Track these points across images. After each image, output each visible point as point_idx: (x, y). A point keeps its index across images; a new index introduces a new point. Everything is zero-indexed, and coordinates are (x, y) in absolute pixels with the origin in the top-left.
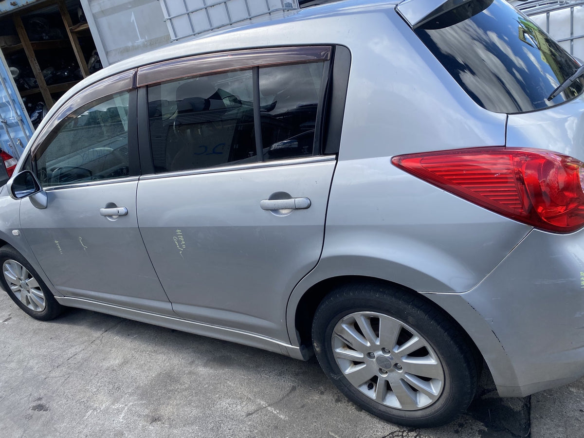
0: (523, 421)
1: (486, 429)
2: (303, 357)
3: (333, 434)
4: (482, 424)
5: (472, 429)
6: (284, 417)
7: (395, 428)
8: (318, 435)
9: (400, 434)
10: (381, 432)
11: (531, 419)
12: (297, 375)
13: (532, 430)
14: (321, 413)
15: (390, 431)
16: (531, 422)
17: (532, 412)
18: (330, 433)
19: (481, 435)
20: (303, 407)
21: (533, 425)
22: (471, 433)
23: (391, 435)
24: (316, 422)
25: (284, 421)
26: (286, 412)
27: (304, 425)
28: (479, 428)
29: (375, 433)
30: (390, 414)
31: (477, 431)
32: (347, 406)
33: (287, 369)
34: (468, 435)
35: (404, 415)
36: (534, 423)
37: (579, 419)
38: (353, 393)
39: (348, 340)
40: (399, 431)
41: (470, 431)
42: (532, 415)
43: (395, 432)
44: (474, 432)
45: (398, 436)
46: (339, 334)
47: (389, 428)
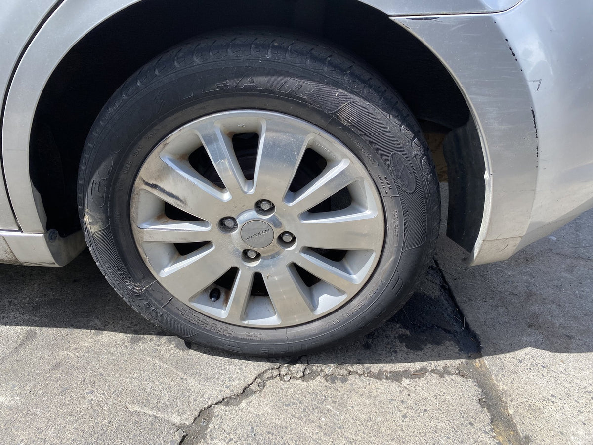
0: (450, 310)
1: (408, 332)
2: (54, 258)
3: (137, 408)
4: (398, 325)
5: (387, 337)
6: (9, 398)
7: (266, 366)
8: (100, 419)
9: (276, 373)
10: (239, 379)
11: (459, 304)
12: (36, 308)
13: (467, 319)
14: (101, 370)
15: (256, 373)
16: (460, 308)
17: (455, 295)
18: (129, 406)
19: (404, 344)
20: (56, 366)
21: (465, 312)
22: (389, 344)
23: (259, 380)
24: (93, 392)
25: (11, 408)
26: (14, 386)
27: (62, 406)
28: (397, 333)
29: (228, 383)
30: (256, 341)
31: (395, 337)
32: (158, 345)
33: (10, 302)
34: (386, 347)
35: (284, 337)
36: (466, 309)
37: (514, 292)
38: (177, 315)
39: (175, 193)
40: (273, 369)
41: (386, 340)
42: (458, 299)
43: (265, 371)
44: (392, 341)
45: (272, 377)
46: (151, 182)
47: (251, 367)
